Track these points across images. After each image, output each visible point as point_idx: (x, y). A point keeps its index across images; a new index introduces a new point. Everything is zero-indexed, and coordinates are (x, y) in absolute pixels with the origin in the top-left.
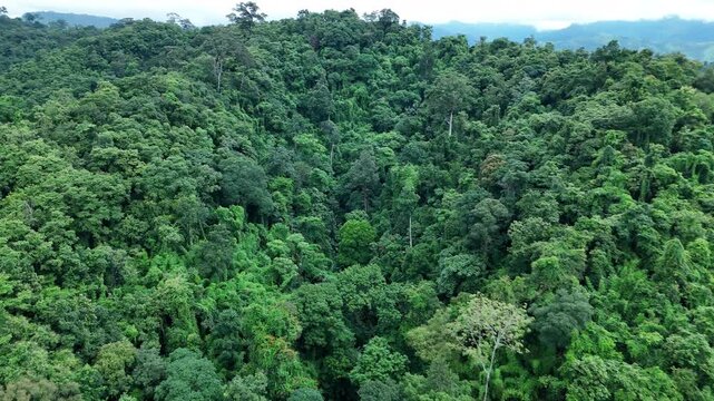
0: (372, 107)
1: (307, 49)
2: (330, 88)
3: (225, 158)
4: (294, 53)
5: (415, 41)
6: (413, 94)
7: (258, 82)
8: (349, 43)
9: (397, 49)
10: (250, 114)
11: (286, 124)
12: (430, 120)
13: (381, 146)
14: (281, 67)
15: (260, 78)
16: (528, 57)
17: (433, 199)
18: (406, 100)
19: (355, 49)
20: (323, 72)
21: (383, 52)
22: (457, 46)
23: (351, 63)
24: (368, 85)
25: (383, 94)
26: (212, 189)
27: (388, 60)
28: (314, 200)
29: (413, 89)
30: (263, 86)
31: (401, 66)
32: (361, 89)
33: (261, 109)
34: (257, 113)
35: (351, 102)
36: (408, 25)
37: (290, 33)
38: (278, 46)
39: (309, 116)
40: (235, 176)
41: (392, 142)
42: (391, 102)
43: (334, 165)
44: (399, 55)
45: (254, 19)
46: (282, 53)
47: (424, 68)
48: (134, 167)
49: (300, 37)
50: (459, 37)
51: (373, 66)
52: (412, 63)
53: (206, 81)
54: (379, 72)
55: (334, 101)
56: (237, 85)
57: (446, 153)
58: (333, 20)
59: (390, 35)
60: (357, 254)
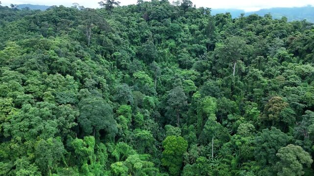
0: (179, 53)
1: (142, 21)
2: (154, 43)
3: (85, 96)
4: (135, 23)
5: (201, 16)
6: (202, 46)
7: (113, 40)
8: (165, 18)
9: (191, 21)
10: (107, 59)
11: (129, 64)
12: (215, 63)
13: (185, 79)
14: (127, 31)
15: (115, 38)
16: (274, 25)
17: (226, 123)
18: (199, 50)
19: (169, 20)
20: (151, 34)
21: (184, 22)
22: (226, 19)
23: (166, 28)
24: (176, 41)
25: (185, 46)
26: (70, 125)
27: (187, 27)
28: (145, 118)
29: (202, 43)
30: (116, 42)
31: (194, 30)
32: (172, 43)
33: (114, 56)
34: (112, 59)
35: (167, 50)
36: (197, 7)
37: (133, 12)
38: (126, 19)
39: (143, 59)
40: (89, 114)
41: (192, 76)
42: (189, 51)
43: (157, 88)
44: (193, 24)
45: (113, 5)
46: (128, 23)
47: (208, 31)
48: (7, 113)
49: (138, 14)
50: (227, 14)
51: (179, 30)
52: (201, 28)
53: (80, 40)
54: (182, 34)
55: (157, 51)
56: (101, 42)
57: (232, 89)
58: (156, 5)
59: (188, 13)
60: (175, 160)
